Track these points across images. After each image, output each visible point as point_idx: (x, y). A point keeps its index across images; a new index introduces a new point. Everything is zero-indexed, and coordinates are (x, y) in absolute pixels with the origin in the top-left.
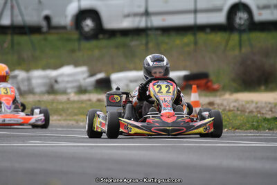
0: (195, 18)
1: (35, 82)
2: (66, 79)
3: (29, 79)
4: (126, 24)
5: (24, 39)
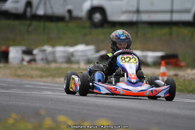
0: (172, 17)
1: (58, 55)
2: (79, 54)
3: (54, 53)
4: (124, 18)
5: (52, 25)
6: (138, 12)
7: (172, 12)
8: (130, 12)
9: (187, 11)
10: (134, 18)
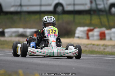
6: (21, 5)
7: (41, 5)
8: (16, 6)
9: (50, 5)
10: (19, 9)
